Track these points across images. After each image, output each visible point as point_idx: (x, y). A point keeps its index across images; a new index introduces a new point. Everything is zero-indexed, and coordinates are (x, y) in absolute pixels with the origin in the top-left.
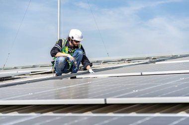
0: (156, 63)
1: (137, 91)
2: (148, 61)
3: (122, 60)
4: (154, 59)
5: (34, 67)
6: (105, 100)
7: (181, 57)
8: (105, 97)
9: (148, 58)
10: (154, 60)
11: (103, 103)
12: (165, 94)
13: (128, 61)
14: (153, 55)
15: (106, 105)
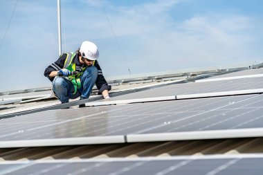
0: (197, 81)
1: (169, 123)
2: (184, 78)
3: (149, 78)
4: (193, 75)
5: (26, 91)
6: (125, 138)
7: (231, 71)
8: (125, 133)
9: (185, 75)
10: (194, 77)
11: (123, 141)
12: (208, 127)
13: (158, 79)
14: (191, 70)
15: (126, 144)
